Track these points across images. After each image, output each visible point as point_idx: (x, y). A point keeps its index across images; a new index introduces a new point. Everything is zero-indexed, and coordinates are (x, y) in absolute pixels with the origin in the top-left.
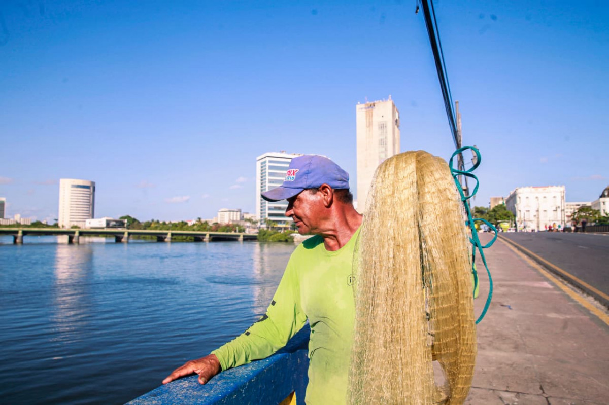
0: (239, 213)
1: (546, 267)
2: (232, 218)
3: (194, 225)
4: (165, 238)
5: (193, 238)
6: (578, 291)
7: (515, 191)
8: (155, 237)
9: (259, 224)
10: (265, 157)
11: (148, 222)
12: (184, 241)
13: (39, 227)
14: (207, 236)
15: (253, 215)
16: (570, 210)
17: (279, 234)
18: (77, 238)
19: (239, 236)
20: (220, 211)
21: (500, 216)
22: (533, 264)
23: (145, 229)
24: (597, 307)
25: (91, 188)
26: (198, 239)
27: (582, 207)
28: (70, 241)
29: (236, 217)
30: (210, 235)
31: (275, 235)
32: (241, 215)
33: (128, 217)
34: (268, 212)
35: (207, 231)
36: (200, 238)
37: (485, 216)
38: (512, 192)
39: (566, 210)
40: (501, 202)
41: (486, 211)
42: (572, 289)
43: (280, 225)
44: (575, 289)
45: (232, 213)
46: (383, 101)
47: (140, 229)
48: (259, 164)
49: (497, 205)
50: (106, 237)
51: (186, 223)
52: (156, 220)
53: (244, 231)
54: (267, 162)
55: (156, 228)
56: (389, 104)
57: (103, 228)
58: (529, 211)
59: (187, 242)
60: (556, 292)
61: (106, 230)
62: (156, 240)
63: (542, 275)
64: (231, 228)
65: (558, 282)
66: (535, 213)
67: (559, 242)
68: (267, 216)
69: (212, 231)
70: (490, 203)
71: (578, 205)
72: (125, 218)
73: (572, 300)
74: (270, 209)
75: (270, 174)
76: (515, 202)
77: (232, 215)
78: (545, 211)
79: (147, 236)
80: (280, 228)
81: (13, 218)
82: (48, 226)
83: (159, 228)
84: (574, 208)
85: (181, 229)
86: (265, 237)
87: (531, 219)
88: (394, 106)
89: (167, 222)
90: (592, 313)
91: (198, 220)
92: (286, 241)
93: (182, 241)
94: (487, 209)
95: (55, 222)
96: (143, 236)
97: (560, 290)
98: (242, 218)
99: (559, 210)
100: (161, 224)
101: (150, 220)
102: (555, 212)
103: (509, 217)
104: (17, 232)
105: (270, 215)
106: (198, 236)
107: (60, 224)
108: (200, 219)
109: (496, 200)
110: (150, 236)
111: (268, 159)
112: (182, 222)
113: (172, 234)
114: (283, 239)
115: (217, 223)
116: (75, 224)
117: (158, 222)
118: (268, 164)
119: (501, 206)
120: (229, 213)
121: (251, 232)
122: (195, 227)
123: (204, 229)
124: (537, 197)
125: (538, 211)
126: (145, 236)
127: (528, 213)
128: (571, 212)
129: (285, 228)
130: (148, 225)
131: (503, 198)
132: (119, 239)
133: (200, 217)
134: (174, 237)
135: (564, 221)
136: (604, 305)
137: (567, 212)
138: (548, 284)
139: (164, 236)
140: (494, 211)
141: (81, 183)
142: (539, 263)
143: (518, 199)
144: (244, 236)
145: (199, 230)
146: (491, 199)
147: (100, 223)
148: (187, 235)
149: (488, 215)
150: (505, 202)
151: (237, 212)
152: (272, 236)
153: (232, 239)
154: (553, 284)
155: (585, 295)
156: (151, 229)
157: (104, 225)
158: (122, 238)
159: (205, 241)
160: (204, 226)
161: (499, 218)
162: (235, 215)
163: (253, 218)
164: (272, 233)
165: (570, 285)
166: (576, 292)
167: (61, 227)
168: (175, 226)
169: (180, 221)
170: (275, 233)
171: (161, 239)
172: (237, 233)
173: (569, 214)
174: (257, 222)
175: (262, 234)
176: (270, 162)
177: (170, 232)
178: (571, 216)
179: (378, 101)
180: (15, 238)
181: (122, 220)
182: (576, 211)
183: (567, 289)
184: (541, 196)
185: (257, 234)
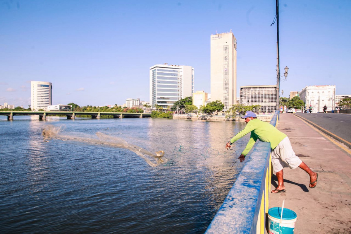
0: (138, 101)
1: (323, 131)
2: (134, 104)
3: (113, 108)
4: (97, 116)
5: (113, 116)
6: (337, 141)
7: (306, 88)
8: (90, 116)
9: (151, 108)
10: (155, 67)
11: (85, 107)
12: (107, 118)
13: (20, 110)
14: (121, 115)
15: (147, 102)
16: (338, 100)
17: (164, 114)
18: (45, 117)
19: (140, 115)
20: (127, 100)
21: (296, 103)
22: (317, 130)
23: (83, 111)
24: (344, 147)
25: (49, 87)
26: (116, 117)
27: (345, 98)
28: (41, 119)
29: (137, 103)
30: (123, 114)
31: (161, 114)
32: (139, 102)
33: (73, 104)
34: (157, 100)
35: (121, 112)
36: (117, 116)
37: (287, 103)
38: (303, 89)
39: (335, 100)
40: (296, 95)
41: (288, 100)
42: (335, 141)
43: (164, 108)
44: (336, 140)
45: (134, 101)
46: (226, 33)
47: (81, 111)
48: (151, 71)
49: (294, 96)
50: (60, 116)
51: (108, 108)
52: (90, 106)
53: (143, 112)
54: (156, 70)
55: (90, 110)
56: (230, 35)
57: (58, 111)
58: (313, 100)
59: (109, 118)
60: (327, 141)
61: (59, 112)
62: (91, 118)
63: (321, 135)
64: (135, 110)
65: (329, 138)
66: (317, 102)
67: (330, 119)
68: (156, 103)
69: (124, 112)
70: (290, 95)
71: (343, 97)
72: (71, 104)
73: (334, 144)
74: (158, 99)
75: (158, 78)
76: (305, 95)
77: (134, 102)
78: (323, 100)
79: (85, 115)
80: (164, 110)
81: (4, 105)
82: (25, 110)
83: (92, 111)
84: (341, 99)
85: (105, 111)
86: (155, 115)
87: (314, 105)
88: (233, 36)
89: (97, 107)
90: (341, 148)
91: (115, 105)
92: (168, 118)
93: (106, 118)
94: (288, 99)
95: (29, 107)
96: (82, 115)
97: (329, 140)
98: (140, 104)
99: (331, 100)
100: (93, 108)
101: (86, 106)
102: (329, 101)
103: (301, 104)
104: (9, 113)
105: (158, 102)
106: (116, 115)
107: (32, 109)
108: (116, 105)
109: (293, 93)
110: (87, 115)
111: (156, 68)
112: (106, 107)
113: (101, 114)
114: (166, 117)
115: (126, 107)
116: (41, 108)
117: (91, 107)
118: (156, 71)
119: (297, 97)
120: (133, 101)
121: (147, 112)
122: (114, 110)
123: (119, 111)
124: (318, 92)
125: (319, 100)
126: (84, 115)
127: (312, 101)
128: (338, 101)
129: (167, 110)
130: (85, 109)
131: (298, 92)
132: (69, 117)
133: (116, 104)
134: (102, 116)
135: (334, 106)
136: (348, 146)
137: (336, 101)
138: (323, 138)
139: (96, 115)
140: (292, 100)
141: (43, 83)
142: (319, 129)
143: (307, 93)
144: (143, 115)
145: (116, 112)
146: (290, 92)
147: (56, 108)
148: (109, 114)
149: (289, 103)
150: (299, 95)
151: (138, 100)
152: (160, 115)
153: (136, 117)
154: (326, 138)
155: (340, 143)
156: (87, 111)
157: (59, 109)
158: (71, 116)
159: (120, 118)
160: (119, 109)
161: (296, 105)
162: (136, 102)
163: (147, 104)
164: (159, 113)
165: (334, 139)
166: (336, 142)
167: (33, 110)
168: (102, 109)
169: (105, 106)
170: (162, 113)
171: (94, 117)
172: (139, 113)
173: (338, 102)
174: (150, 107)
175: (154, 113)
176: (158, 70)
177: (99, 113)
178: (339, 103)
179: (224, 33)
180: (9, 117)
181: (69, 106)
182: (342, 100)
183: (332, 140)
184: (321, 91)
185: (151, 114)
